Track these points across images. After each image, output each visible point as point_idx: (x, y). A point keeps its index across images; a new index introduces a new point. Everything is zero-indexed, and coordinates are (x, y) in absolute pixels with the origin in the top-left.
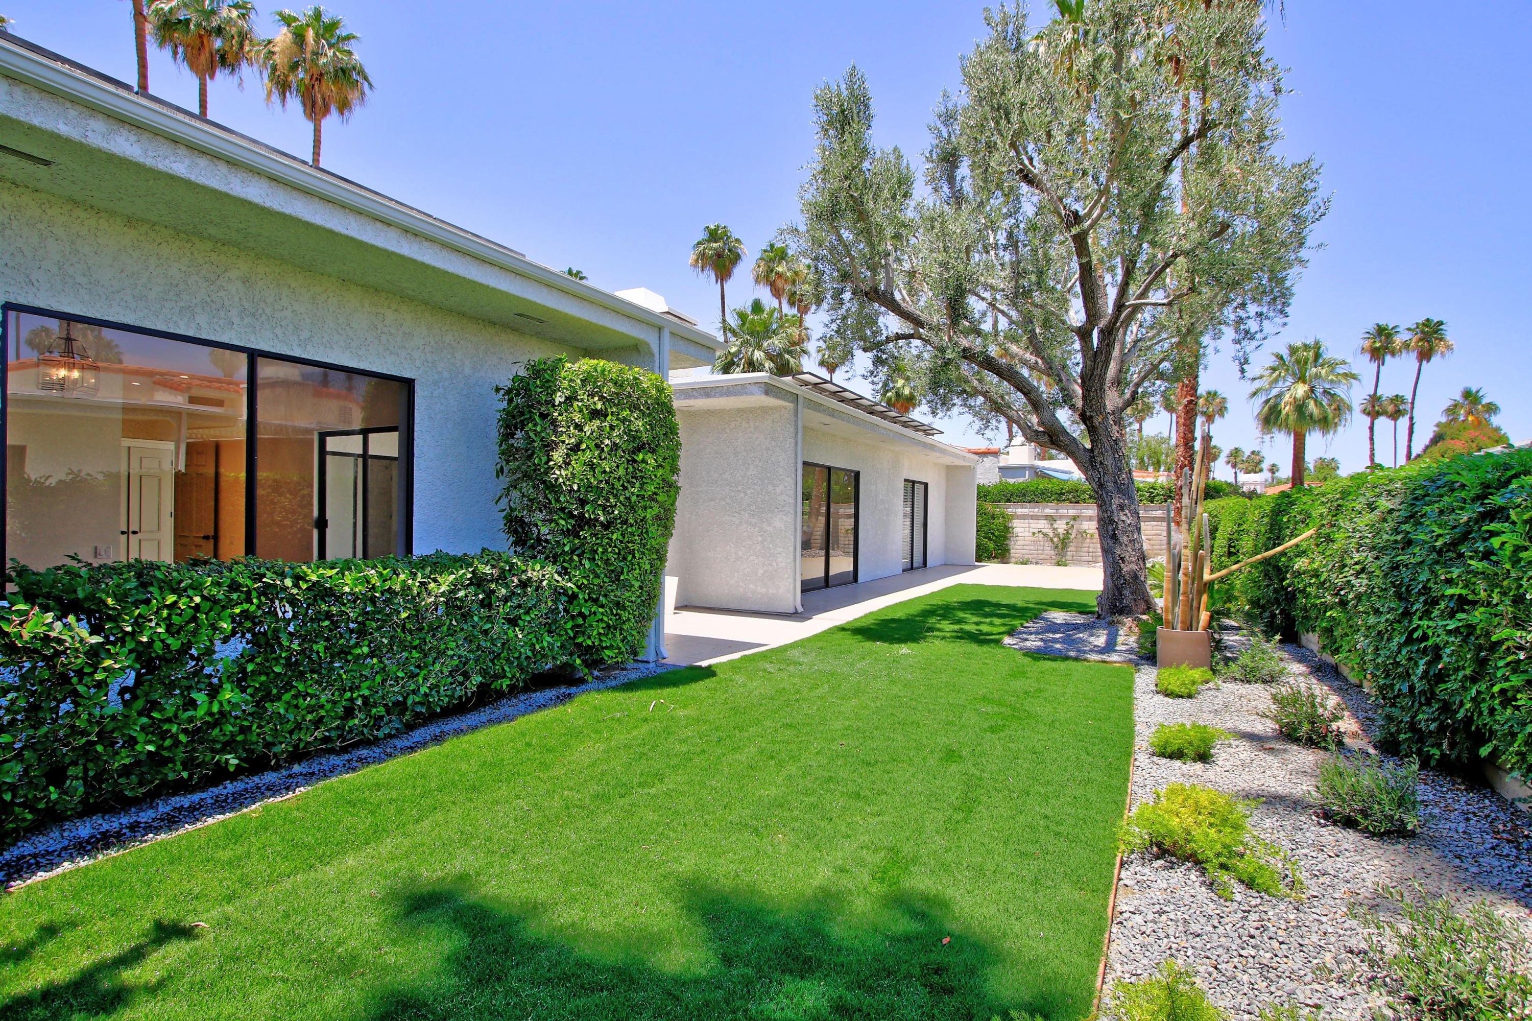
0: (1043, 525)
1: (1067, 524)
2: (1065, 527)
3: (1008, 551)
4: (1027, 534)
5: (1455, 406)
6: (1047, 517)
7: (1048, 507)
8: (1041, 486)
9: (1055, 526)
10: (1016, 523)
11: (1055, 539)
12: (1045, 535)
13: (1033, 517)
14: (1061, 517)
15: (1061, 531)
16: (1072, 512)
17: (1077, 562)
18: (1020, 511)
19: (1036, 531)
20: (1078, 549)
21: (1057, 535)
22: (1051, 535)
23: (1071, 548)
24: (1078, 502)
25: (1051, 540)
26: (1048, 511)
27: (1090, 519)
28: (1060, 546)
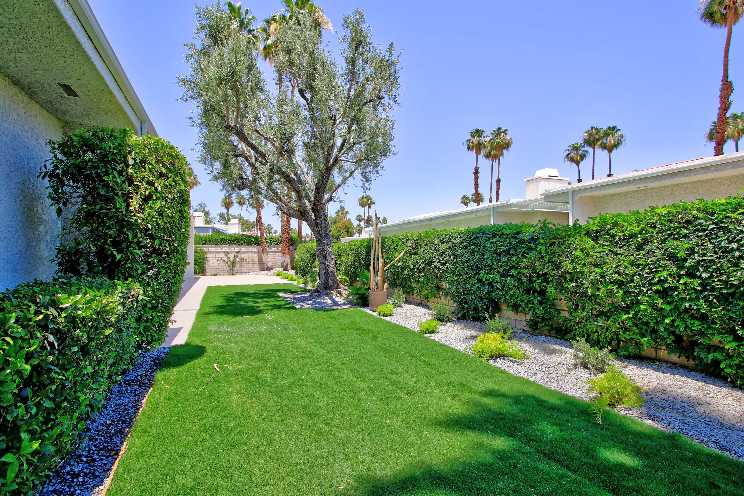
0: (222, 256)
1: (234, 255)
3: (205, 269)
4: (214, 261)
6: (224, 252)
7: (224, 247)
8: (221, 237)
9: (229, 256)
10: (208, 255)
11: (229, 263)
12: (224, 261)
13: (217, 252)
14: (231, 252)
15: (232, 259)
16: (236, 249)
17: (241, 273)
18: (210, 249)
19: (219, 259)
20: (241, 266)
21: (230, 261)
22: (227, 260)
23: (237, 267)
24: (239, 245)
25: (227, 263)
26: (225, 249)
27: (245, 252)
28: (231, 266)
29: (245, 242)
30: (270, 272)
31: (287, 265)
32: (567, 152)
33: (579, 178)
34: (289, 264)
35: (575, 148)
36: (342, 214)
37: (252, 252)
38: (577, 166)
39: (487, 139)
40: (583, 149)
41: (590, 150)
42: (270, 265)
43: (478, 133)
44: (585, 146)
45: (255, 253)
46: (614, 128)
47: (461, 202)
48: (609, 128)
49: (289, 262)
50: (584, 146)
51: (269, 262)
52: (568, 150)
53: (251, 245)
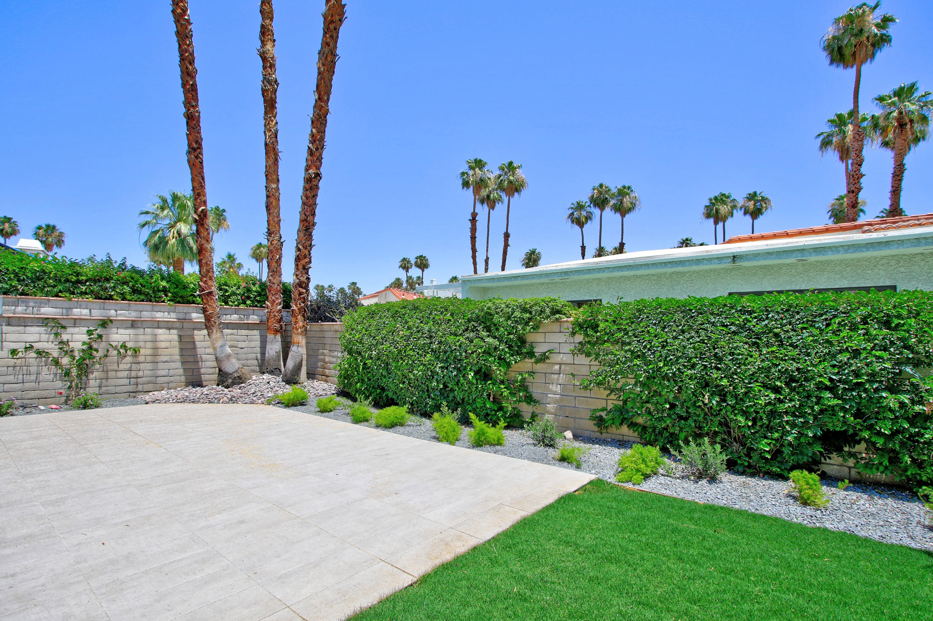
0: (36, 335)
1: (90, 333)
2: (85, 338)
5: (224, 262)
6: (45, 322)
7: (47, 304)
9: (65, 337)
11: (65, 361)
12: (40, 353)
13: (10, 321)
14: (76, 322)
15: (77, 346)
16: (98, 314)
19: (20, 346)
21: (69, 353)
22: (55, 354)
23: (98, 374)
24: (109, 298)
25: (56, 362)
26: (48, 311)
27: (133, 324)
28: (74, 372)
29: (134, 291)
30: (236, 391)
31: (298, 368)
32: (571, 211)
33: (583, 244)
34: (304, 363)
35: (580, 207)
36: (231, 267)
37: (158, 325)
38: (580, 230)
39: (492, 176)
40: (588, 209)
41: (596, 212)
42: (231, 366)
43: (479, 164)
44: (592, 205)
45: (169, 326)
46: (629, 188)
47: (401, 266)
48: (624, 187)
49: (305, 357)
50: (589, 206)
51: (228, 356)
52: (572, 208)
53: (159, 300)
